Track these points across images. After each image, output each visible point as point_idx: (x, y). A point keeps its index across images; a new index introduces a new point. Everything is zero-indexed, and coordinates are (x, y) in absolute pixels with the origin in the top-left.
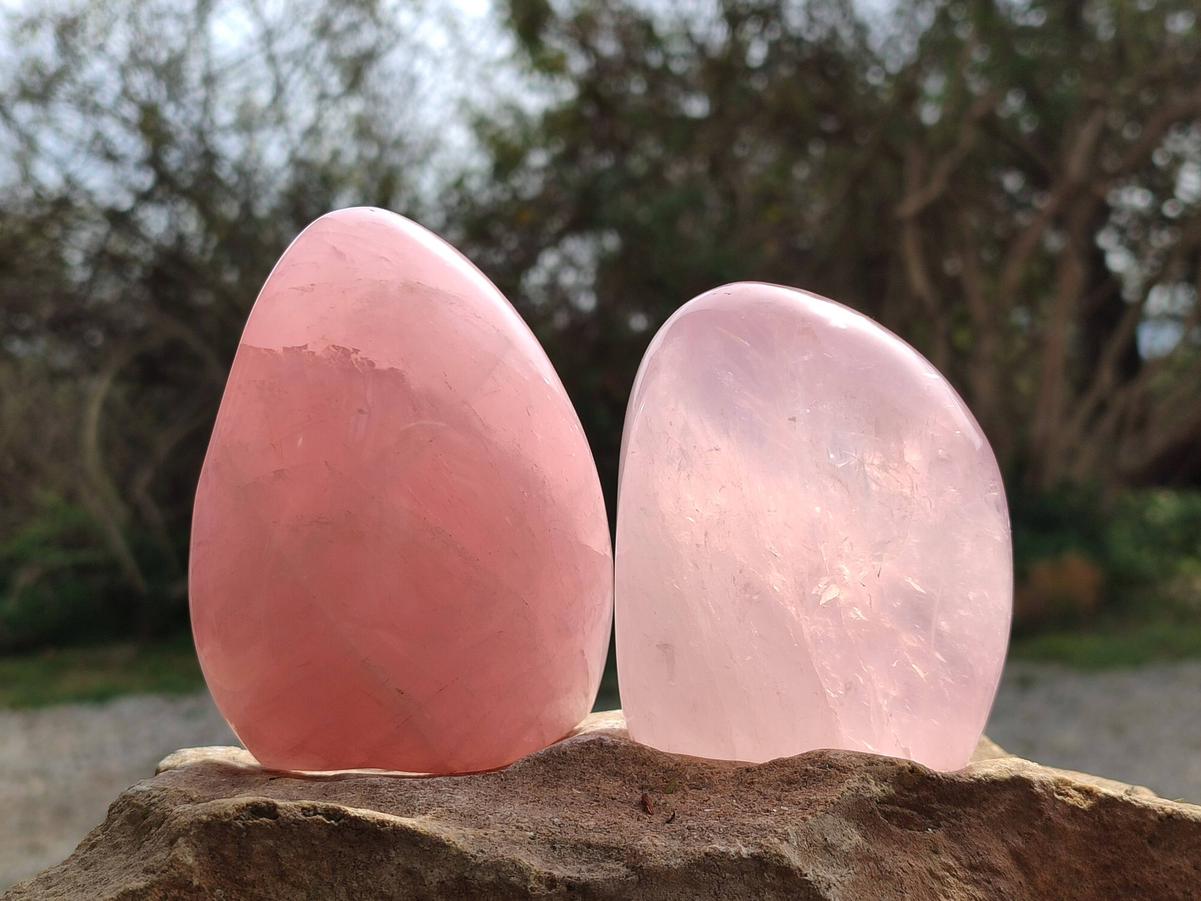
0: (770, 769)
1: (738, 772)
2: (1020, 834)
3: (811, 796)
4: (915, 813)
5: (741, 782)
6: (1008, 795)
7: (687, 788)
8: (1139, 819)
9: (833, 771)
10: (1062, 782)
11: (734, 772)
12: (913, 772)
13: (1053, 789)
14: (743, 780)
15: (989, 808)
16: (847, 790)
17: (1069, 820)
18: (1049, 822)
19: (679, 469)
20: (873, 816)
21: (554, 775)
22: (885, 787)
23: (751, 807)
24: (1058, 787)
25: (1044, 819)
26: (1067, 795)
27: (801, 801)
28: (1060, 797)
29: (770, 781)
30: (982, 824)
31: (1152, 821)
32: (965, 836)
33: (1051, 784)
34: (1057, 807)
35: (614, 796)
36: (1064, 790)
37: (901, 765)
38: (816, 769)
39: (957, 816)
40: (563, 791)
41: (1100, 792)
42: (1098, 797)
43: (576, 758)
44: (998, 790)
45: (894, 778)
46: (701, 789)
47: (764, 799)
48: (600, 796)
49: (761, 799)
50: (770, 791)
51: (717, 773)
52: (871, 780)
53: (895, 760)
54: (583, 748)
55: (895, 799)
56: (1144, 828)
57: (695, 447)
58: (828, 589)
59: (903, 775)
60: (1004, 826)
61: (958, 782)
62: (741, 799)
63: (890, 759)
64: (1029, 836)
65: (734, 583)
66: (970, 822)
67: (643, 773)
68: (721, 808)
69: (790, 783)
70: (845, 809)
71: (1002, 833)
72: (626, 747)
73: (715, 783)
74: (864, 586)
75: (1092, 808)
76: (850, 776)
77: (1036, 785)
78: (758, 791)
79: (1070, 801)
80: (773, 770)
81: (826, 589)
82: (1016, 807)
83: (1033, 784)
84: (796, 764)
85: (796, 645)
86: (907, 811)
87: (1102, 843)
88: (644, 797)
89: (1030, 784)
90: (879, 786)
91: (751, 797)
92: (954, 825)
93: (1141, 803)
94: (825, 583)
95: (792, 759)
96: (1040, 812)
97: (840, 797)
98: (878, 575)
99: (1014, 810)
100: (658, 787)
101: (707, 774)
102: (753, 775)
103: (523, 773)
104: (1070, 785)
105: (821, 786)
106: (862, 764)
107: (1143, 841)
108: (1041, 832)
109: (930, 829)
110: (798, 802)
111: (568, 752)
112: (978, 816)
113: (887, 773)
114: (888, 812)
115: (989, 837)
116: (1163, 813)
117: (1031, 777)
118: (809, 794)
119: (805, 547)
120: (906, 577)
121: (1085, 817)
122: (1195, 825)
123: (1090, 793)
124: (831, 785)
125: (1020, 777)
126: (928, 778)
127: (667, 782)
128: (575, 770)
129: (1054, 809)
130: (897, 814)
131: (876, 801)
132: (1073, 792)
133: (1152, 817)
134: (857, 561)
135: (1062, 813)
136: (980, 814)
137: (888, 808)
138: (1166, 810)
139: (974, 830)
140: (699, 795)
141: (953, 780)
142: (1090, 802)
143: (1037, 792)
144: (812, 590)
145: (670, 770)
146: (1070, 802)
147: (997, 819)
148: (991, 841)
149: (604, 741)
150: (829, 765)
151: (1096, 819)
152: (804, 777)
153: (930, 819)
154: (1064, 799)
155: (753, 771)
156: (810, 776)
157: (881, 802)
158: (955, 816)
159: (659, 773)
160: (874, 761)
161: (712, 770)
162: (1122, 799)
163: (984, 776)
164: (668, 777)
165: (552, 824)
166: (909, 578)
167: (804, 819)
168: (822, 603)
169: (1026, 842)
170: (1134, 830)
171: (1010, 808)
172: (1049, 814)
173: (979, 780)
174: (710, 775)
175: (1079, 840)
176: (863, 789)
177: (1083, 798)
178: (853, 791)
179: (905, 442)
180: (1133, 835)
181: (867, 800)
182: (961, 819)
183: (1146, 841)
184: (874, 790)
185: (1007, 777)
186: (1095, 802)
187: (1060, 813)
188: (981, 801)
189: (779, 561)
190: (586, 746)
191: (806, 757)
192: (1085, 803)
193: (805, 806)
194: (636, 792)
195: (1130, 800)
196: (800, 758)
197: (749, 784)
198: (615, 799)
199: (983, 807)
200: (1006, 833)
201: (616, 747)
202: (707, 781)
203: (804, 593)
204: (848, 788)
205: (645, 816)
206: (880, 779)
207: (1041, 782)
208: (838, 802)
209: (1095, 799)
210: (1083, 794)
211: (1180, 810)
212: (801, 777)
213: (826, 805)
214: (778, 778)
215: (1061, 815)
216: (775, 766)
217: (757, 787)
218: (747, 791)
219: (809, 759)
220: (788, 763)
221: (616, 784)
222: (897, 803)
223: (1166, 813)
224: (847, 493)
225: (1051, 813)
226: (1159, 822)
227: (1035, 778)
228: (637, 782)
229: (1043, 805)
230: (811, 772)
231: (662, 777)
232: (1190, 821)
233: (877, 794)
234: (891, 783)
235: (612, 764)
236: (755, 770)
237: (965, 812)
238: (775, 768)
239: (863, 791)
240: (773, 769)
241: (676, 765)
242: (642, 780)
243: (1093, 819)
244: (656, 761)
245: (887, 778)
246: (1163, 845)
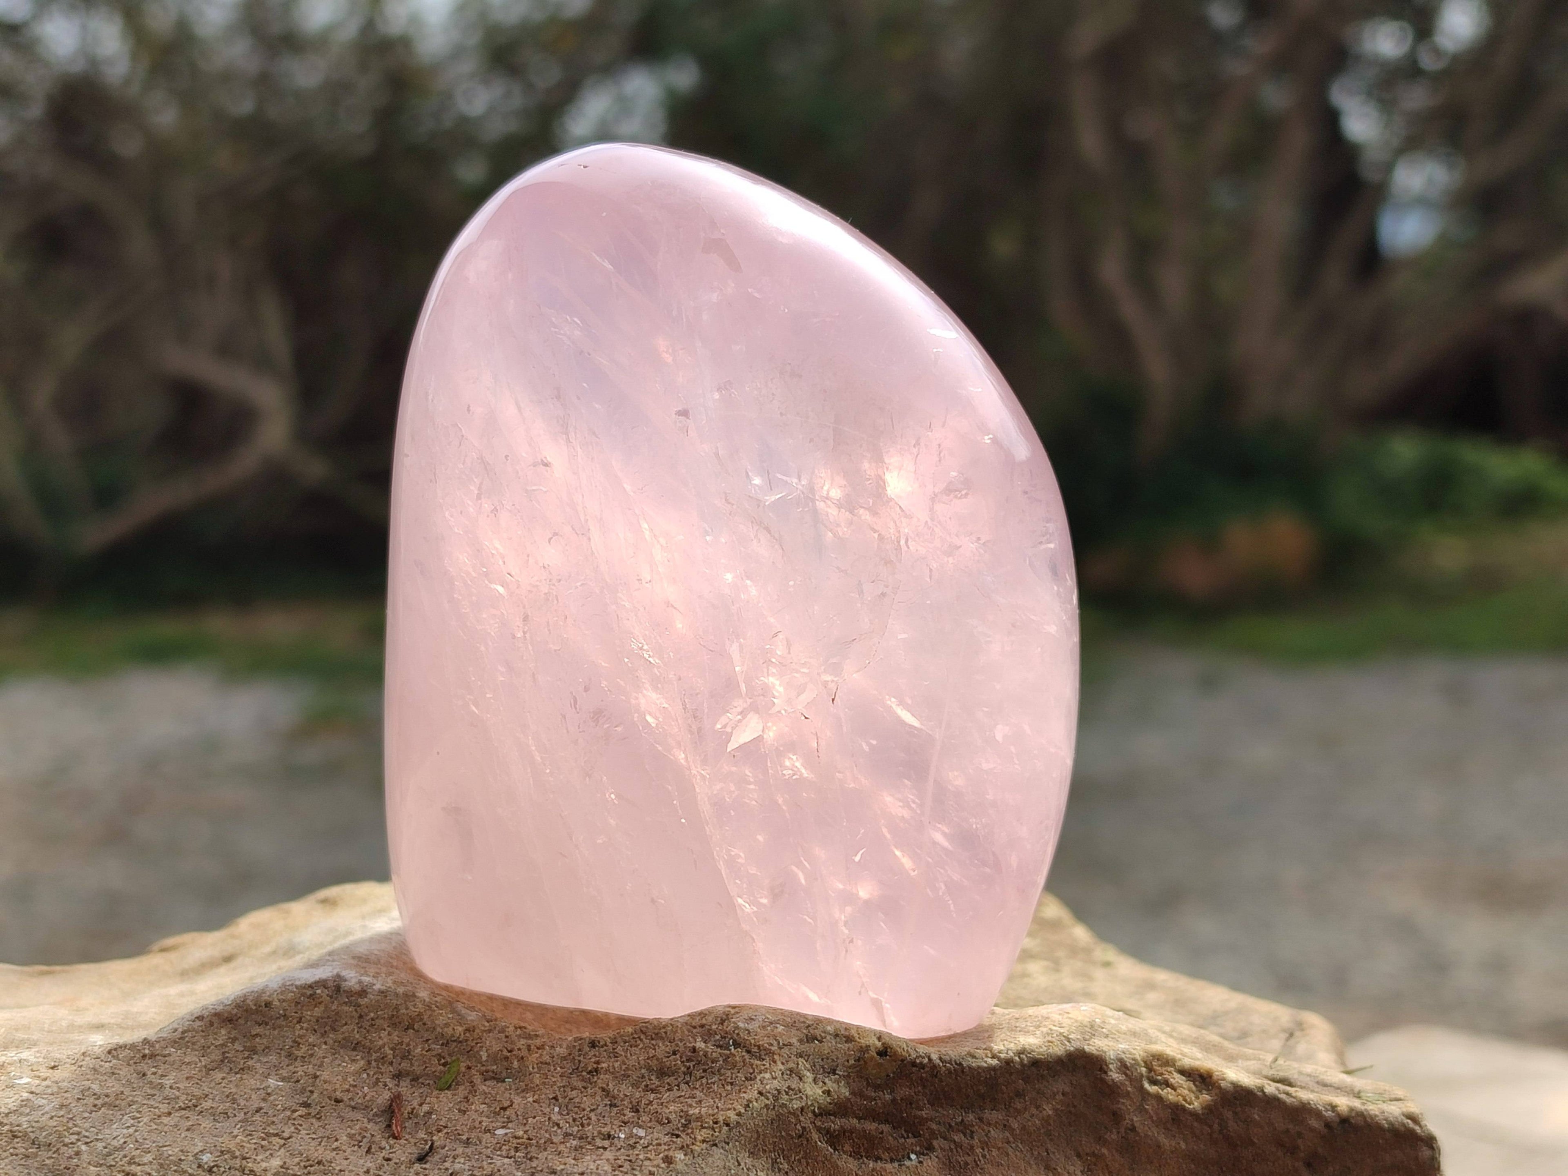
0: (633, 1042)
1: (574, 1046)
2: (1079, 1156)
3: (691, 1106)
4: (886, 1128)
5: (577, 1069)
6: (1061, 1085)
7: (477, 1079)
8: (1291, 1126)
9: (738, 1054)
10: (1158, 1060)
11: (568, 1047)
12: (886, 1055)
13: (1142, 1075)
14: (582, 1065)
15: (1025, 1109)
16: (757, 1096)
17: (1168, 1129)
18: (1131, 1135)
19: (479, 497)
20: (805, 1143)
21: (244, 1047)
22: (831, 1085)
23: (582, 1125)
24: (1150, 1069)
25: (1122, 1130)
26: (1167, 1084)
27: (673, 1117)
28: (1152, 1089)
29: (627, 1069)
30: (1011, 1139)
31: (1312, 1130)
32: (977, 1165)
33: (1138, 1065)
34: (1147, 1107)
35: (339, 1094)
36: (1161, 1074)
37: (863, 1042)
38: (710, 1048)
39: (965, 1128)
40: (252, 1082)
41: (1224, 1079)
42: (1219, 1087)
43: (288, 1013)
44: (1042, 1076)
45: (850, 1067)
46: (504, 1081)
47: (611, 1105)
48: (315, 1095)
49: (606, 1105)
50: (625, 1089)
51: (538, 1048)
52: (805, 1072)
53: (853, 1032)
54: (303, 995)
55: (849, 1105)
56: (1299, 1141)
57: (506, 457)
58: (745, 721)
59: (866, 1063)
60: (1051, 1140)
61: (970, 1068)
62: (570, 1107)
63: (846, 1029)
64: (1094, 1160)
65: (576, 709)
66: (988, 1138)
67: (404, 1046)
68: (527, 1128)
69: (662, 1072)
70: (749, 1135)
71: (1048, 1154)
72: (383, 992)
73: (531, 1069)
74: (806, 718)
75: (1209, 1109)
76: (768, 1065)
77: (1111, 1066)
78: (603, 1090)
79: (1168, 1094)
80: (637, 1046)
81: (740, 721)
82: (1075, 1106)
83: (1107, 1066)
84: (678, 1036)
85: (683, 821)
86: (871, 1126)
87: (1224, 1169)
88: (397, 1098)
89: (1101, 1066)
90: (821, 1083)
91: (587, 1103)
92: (958, 1145)
93: (1294, 1098)
94: (739, 709)
95: (672, 1023)
96: (1117, 1117)
97: (743, 1111)
98: (833, 700)
99: (1070, 1112)
100: (427, 1075)
101: (519, 1049)
102: (600, 1054)
103: (188, 1042)
104: (1174, 1065)
105: (714, 1083)
106: (794, 1041)
107: (1296, 1164)
108: (1117, 1151)
109: (913, 1156)
110: (667, 1119)
111: (276, 1003)
112: (1005, 1126)
113: (837, 1058)
114: (834, 1131)
115: (1022, 1165)
116: (1333, 1114)
117: (1105, 1052)
118: (689, 1101)
119: (704, 646)
120: (887, 697)
121: (1195, 1124)
122: (1387, 1133)
123: (1208, 1080)
124: (732, 1084)
125: (1083, 1051)
126: (913, 1064)
127: (444, 1065)
128: (283, 1037)
129: (1141, 1110)
130: (852, 1133)
131: (813, 1112)
132: (1177, 1079)
133: (1314, 1123)
134: (797, 671)
135: (1155, 1118)
136: (1008, 1121)
137: (836, 1124)
138: (1339, 1108)
139: (995, 1152)
140: (497, 1094)
141: (960, 1064)
142: (1206, 1097)
143: (1113, 1080)
144: (715, 724)
145: (454, 1041)
146: (1170, 1097)
147: (1039, 1129)
148: (1026, 1171)
149: (345, 980)
150: (735, 1041)
151: (1216, 1126)
152: (688, 1064)
153: (915, 1137)
154: (1160, 1091)
155: (602, 1047)
156: (699, 1063)
157: (823, 1113)
158: (961, 1128)
159: (433, 1046)
160: (817, 1033)
161: (530, 1042)
162: (1263, 1091)
163: (1020, 1053)
164: (450, 1055)
165: (195, 1166)
166: (893, 699)
167: (668, 1160)
168: (732, 746)
169: (1089, 1170)
170: (1280, 1144)
171: (1063, 1108)
172: (1132, 1120)
173: (1008, 1062)
174: (524, 1053)
175: (1184, 1166)
176: (787, 1093)
177: (1194, 1088)
178: (768, 1099)
179: (887, 461)
180: (1280, 1153)
181: (794, 1114)
182: (972, 1132)
183: (1301, 1163)
184: (810, 1093)
185: (1059, 1053)
186: (1216, 1098)
187: (1151, 1117)
188: (1012, 1098)
189: (656, 670)
190: (309, 992)
191: (697, 1021)
192: (1197, 1098)
193: (678, 1129)
194: (386, 1085)
195: (1277, 1092)
196: (686, 1023)
197: (590, 1072)
198: (341, 1101)
199: (1014, 1108)
200: (1054, 1153)
201: (363, 993)
202: (516, 1064)
203: (700, 730)
204: (760, 1093)
205: (384, 1143)
206: (824, 1068)
207: (1121, 1061)
208: (738, 1123)
209: (1213, 1092)
210: (1194, 1082)
211: (1363, 1108)
212: (682, 1062)
213: (713, 1129)
214: (642, 1062)
215: (1153, 1121)
216: (642, 1037)
217: (602, 1079)
218: (585, 1088)
219: (702, 1026)
220: (666, 1033)
221: (353, 1068)
222: (854, 1113)
223: (1338, 1115)
224: (780, 551)
225: (1135, 1119)
226: (1326, 1131)
227: (1112, 1052)
228: (391, 1063)
229: (1123, 1103)
230: (701, 1053)
231: (439, 1055)
232: (1380, 1127)
233: (815, 1100)
234: (844, 1076)
235: (352, 1027)
236: (606, 1045)
237: (981, 1119)
238: (641, 1040)
239: (786, 1097)
240: (639, 1042)
241: (468, 1030)
242: (402, 1058)
243: (1210, 1127)
244: (433, 1021)
245: (837, 1066)
246: (1331, 1169)
